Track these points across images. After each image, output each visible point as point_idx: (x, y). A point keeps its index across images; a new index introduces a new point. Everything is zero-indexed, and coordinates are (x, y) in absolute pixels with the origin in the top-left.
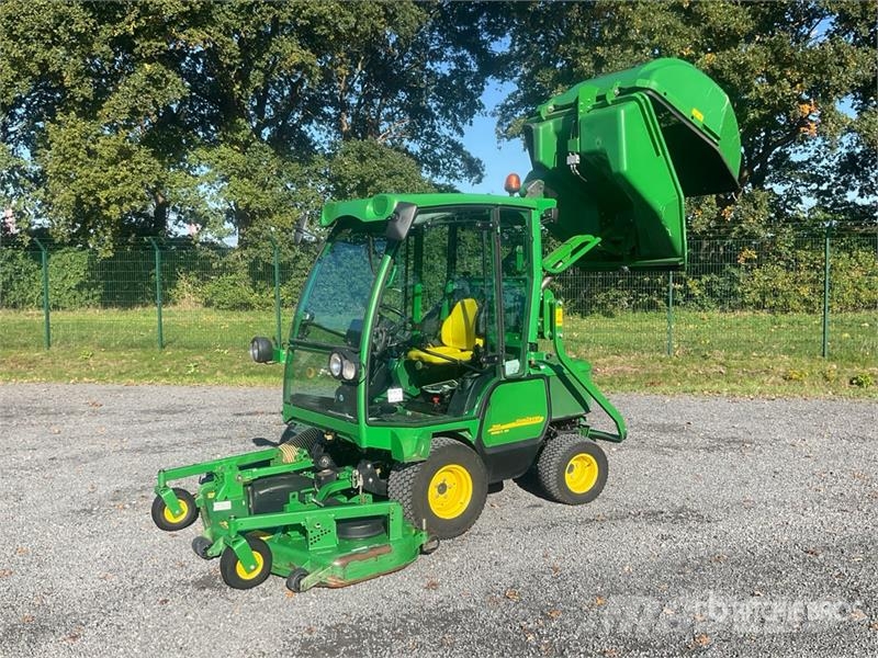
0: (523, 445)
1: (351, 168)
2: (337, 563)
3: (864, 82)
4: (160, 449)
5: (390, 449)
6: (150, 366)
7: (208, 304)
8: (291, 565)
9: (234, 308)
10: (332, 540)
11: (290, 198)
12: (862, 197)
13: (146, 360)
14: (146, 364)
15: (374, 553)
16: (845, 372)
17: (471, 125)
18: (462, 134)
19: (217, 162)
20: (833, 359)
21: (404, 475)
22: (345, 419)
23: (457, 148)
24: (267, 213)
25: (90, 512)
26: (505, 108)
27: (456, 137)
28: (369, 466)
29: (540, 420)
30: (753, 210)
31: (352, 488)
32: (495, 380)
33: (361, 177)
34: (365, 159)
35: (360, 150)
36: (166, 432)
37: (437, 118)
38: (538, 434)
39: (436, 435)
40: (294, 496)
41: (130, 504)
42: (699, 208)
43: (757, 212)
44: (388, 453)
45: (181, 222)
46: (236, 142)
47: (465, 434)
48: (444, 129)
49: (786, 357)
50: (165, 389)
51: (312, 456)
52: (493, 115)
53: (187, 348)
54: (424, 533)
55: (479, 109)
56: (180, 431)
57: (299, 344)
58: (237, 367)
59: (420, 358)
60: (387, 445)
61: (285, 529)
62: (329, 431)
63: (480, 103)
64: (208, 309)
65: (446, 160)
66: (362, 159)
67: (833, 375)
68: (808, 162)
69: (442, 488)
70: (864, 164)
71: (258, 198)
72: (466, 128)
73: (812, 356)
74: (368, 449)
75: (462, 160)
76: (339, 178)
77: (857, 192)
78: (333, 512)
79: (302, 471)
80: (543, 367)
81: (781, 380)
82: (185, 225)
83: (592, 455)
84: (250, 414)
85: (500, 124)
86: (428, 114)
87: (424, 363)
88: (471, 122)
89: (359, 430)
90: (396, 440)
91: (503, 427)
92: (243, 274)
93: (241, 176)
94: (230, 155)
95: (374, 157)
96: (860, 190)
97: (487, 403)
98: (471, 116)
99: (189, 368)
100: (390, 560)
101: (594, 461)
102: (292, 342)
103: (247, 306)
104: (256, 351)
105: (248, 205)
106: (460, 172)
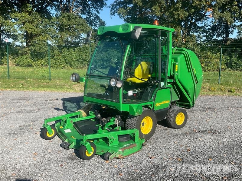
0: (164, 110)
1: (66, 22)
2: (120, 150)
3: (226, 2)
4: (27, 112)
5: (128, 111)
6: (6, 84)
7: (18, 65)
8: (103, 151)
9: (26, 66)
10: (116, 143)
11: (46, 31)
12: (217, 38)
13: (4, 82)
14: (4, 84)
15: (131, 146)
16: (226, 88)
17: (102, 10)
18: (99, 13)
19: (21, 18)
20: (222, 84)
21: (133, 120)
22: (113, 101)
23: (98, 17)
24: (38, 35)
25: (14, 133)
26: (113, 5)
27: (97, 14)
28: (119, 117)
29: (169, 102)
30: (192, 40)
31: (115, 125)
32: (157, 89)
33: (69, 25)
34: (70, 19)
35: (69, 16)
36: (25, 106)
37: (91, 7)
38: (168, 106)
39: (143, 107)
40: (100, 127)
41: (28, 131)
42: (176, 39)
43: (193, 41)
44: (128, 113)
45: (6, 38)
46: (28, 11)
47: (150, 106)
48: (93, 11)
49: (208, 84)
50: (15, 92)
51: (95, 114)
52: (109, 7)
53: (17, 78)
54: (144, 139)
55: (105, 5)
56: (30, 106)
57: (90, 75)
58: (36, 85)
59: (131, 81)
60: (128, 110)
61: (98, 139)
62: (104, 105)
63: (105, 4)
64: (17, 67)
65: (94, 21)
66: (69, 19)
67: (223, 89)
68: (204, 26)
69: (143, 124)
70: (218, 28)
71: (34, 30)
72: (100, 11)
73: (215, 83)
74: (123, 111)
75: (99, 21)
76: (62, 25)
77: (216, 36)
78: (117, 133)
79: (91, 119)
80: (169, 84)
81: (209, 91)
82: (7, 39)
83: (183, 113)
84: (52, 100)
85: (111, 10)
86: (88, 6)
87: (132, 83)
88: (102, 9)
89: (119, 105)
90: (131, 108)
91: (159, 104)
92: (29, 55)
93: (29, 22)
94: (25, 15)
95: (73, 19)
96: (217, 36)
97: (155, 96)
98: (102, 7)
99: (20, 85)
100: (135, 149)
101: (184, 115)
102: (87, 75)
103: (30, 66)
104: (74, 78)
105: (31, 32)
106: (98, 25)
